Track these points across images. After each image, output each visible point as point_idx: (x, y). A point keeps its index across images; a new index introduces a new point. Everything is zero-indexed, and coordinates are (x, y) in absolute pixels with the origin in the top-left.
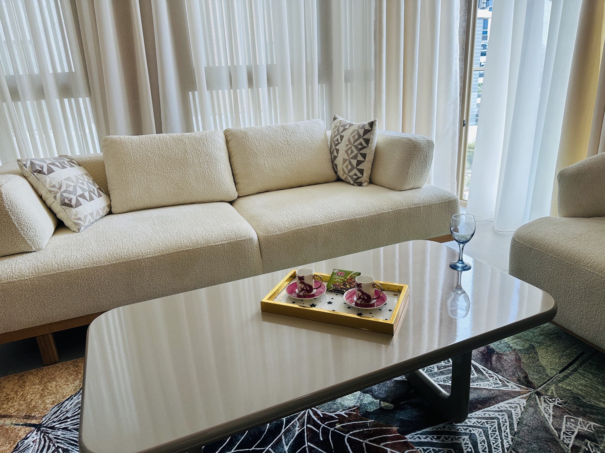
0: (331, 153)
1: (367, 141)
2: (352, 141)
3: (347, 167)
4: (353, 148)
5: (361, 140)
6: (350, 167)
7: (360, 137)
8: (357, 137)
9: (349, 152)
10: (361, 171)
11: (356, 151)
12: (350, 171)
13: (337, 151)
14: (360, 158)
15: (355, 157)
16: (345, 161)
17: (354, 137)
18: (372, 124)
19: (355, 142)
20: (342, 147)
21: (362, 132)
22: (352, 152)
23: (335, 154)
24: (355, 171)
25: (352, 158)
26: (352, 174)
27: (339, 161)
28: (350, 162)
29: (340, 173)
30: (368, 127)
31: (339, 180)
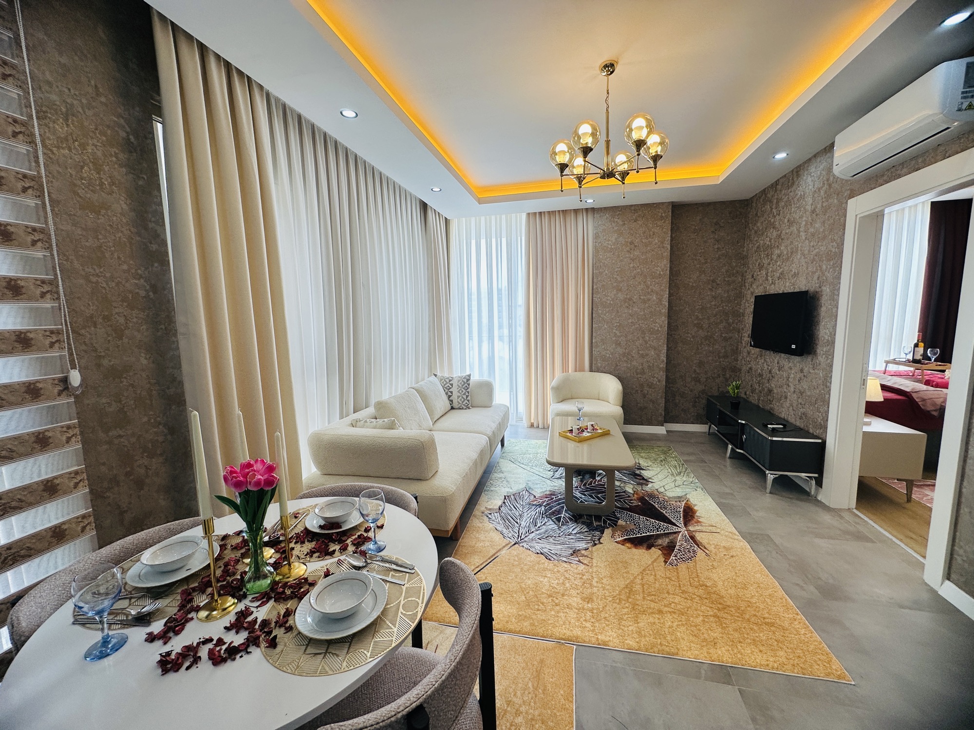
0: (447, 394)
1: (469, 385)
2: (461, 386)
3: (461, 400)
4: (462, 389)
5: (466, 385)
6: (463, 400)
7: (465, 383)
8: (463, 383)
9: (461, 391)
10: (468, 401)
11: (464, 391)
12: (463, 402)
13: (452, 392)
14: (467, 394)
15: (464, 394)
16: (458, 397)
17: (461, 383)
18: (469, 376)
19: (462, 386)
20: (455, 390)
21: (465, 381)
22: (462, 391)
23: (450, 394)
24: (466, 401)
25: (463, 394)
26: (464, 403)
27: (454, 397)
28: (462, 397)
29: (455, 405)
30: (468, 378)
31: (452, 408)
